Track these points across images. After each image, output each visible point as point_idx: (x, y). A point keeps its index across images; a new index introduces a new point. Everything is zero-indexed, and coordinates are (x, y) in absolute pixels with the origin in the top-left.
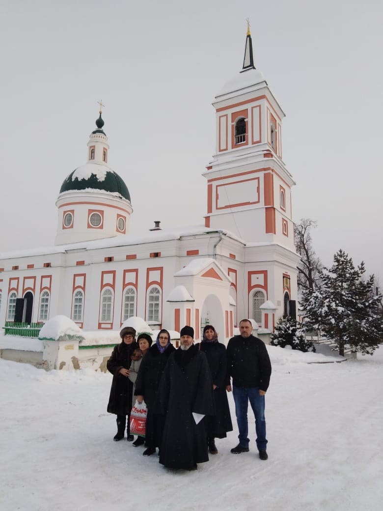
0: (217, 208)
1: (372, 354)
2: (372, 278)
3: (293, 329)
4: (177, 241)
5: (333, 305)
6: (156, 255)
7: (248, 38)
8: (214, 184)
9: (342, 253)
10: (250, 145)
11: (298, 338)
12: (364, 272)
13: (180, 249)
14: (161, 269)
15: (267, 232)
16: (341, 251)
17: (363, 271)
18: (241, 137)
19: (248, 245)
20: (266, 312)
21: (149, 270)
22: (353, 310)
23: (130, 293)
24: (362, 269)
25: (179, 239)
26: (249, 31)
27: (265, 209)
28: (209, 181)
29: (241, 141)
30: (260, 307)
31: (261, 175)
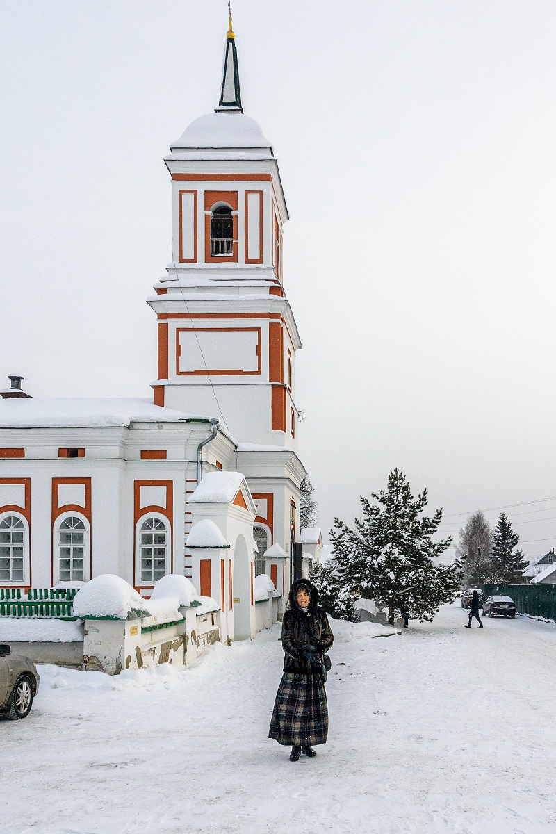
0: (178, 373)
1: (431, 620)
2: (439, 513)
3: (333, 588)
4: (123, 429)
5: (396, 551)
6: (74, 453)
7: (231, 44)
8: (173, 324)
9: (399, 474)
10: (241, 263)
11: (343, 601)
12: (426, 504)
13: (125, 445)
14: (87, 482)
15: (274, 428)
16: (396, 471)
17: (425, 502)
18: (223, 243)
19: (242, 447)
20: (274, 562)
21: (56, 482)
22: (414, 559)
23: (12, 527)
24: (424, 499)
25: (128, 428)
26: (231, 31)
27: (271, 387)
28: (161, 316)
29: (223, 252)
30: (265, 555)
31: (264, 324)
